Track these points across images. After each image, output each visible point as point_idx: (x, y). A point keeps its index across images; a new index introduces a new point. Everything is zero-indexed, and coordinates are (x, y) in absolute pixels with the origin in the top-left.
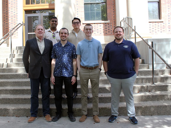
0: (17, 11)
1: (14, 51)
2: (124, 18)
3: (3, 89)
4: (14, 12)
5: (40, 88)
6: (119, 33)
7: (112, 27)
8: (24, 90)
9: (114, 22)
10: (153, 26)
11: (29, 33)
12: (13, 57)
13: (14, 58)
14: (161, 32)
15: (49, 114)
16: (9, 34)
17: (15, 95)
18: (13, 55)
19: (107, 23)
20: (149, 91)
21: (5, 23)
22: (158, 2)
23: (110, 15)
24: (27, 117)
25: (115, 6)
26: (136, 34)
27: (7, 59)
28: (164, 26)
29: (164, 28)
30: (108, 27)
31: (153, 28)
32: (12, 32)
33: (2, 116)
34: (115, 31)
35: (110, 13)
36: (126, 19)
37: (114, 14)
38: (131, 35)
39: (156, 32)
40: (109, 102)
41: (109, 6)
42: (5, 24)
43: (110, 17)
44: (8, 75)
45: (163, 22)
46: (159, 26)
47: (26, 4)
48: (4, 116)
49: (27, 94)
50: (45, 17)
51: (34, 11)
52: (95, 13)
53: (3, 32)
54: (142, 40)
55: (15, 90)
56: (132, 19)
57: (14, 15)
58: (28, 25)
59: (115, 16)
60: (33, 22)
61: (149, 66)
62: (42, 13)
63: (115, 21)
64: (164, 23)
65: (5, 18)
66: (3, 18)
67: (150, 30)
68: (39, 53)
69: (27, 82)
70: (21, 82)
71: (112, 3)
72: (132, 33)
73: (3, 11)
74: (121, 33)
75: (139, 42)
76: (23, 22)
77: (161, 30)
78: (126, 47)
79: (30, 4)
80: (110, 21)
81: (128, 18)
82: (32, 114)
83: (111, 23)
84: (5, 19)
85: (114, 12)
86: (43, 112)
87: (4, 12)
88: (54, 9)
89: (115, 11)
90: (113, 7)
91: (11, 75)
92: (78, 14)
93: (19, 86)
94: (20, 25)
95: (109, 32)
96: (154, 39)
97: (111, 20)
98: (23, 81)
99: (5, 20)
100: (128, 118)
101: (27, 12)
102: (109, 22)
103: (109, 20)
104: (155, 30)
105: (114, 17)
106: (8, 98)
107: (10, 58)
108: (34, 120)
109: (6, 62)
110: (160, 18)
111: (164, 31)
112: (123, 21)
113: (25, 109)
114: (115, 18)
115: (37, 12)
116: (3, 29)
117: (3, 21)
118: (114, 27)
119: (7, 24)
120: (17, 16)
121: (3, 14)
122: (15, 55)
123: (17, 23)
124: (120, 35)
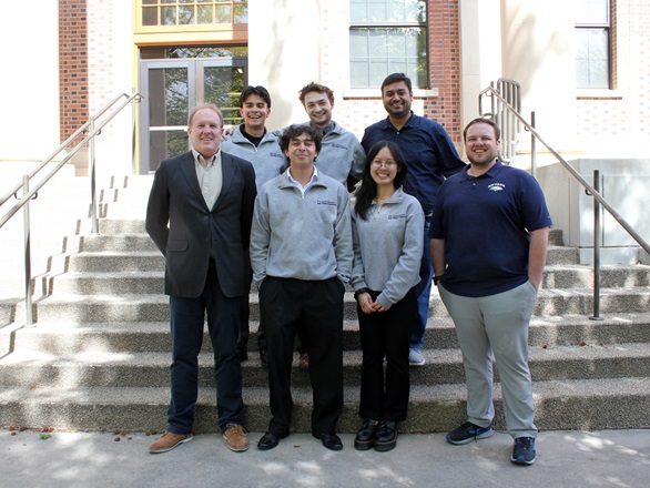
0: (111, 48)
1: (102, 191)
2: (492, 83)
4: (102, 53)
5: (206, 329)
6: (480, 142)
7: (447, 112)
8: (142, 335)
9: (454, 94)
10: (587, 112)
11: (152, 129)
12: (101, 216)
13: (105, 216)
14: (614, 133)
15: (237, 421)
18: (101, 205)
19: (431, 98)
20: (583, 344)
21: (66, 89)
22: (607, 29)
23: (441, 68)
25: (457, 38)
26: (536, 139)
27: (79, 221)
28: (623, 112)
29: (624, 121)
30: (433, 112)
31: (587, 120)
32: (98, 123)
33: (64, 431)
34: (468, 135)
35: (440, 64)
36: (498, 84)
37: (453, 68)
38: (514, 142)
39: (596, 133)
40: (446, 383)
41: (436, 38)
42: (68, 93)
43: (440, 77)
45: (620, 98)
46: (606, 112)
47: (144, 24)
48: (70, 430)
49: (152, 350)
50: (208, 71)
51: (168, 50)
53: (61, 123)
54: (557, 161)
56: (518, 87)
57: (101, 62)
58: (150, 99)
59: (458, 72)
60: (167, 87)
61: (578, 255)
62: (197, 58)
63: (458, 90)
64: (624, 104)
65: (66, 71)
66: (61, 72)
67: (578, 125)
68: (200, 207)
69: (152, 305)
71: (447, 29)
72: (517, 136)
73: (60, 45)
74: (488, 142)
75: (545, 168)
76: (133, 89)
77: (615, 125)
79: (156, 24)
80: (440, 90)
81: (508, 83)
83: (443, 99)
84: (68, 76)
85: (453, 59)
87: (63, 52)
88: (246, 45)
89: (458, 55)
90: (453, 42)
94: (124, 99)
97: (442, 87)
99: (66, 80)
101: (148, 51)
102: (437, 94)
103: (436, 89)
104: (595, 125)
105: (453, 77)
106: (84, 367)
107: (89, 217)
109: (77, 233)
110: (611, 84)
111: (623, 129)
112: (489, 93)
113: (149, 407)
114: (458, 81)
115: (179, 52)
116: (61, 111)
117: (61, 85)
118: (454, 112)
119: (74, 93)
120: (111, 65)
121: (61, 59)
122: (106, 205)
123: (111, 92)
124: (485, 148)
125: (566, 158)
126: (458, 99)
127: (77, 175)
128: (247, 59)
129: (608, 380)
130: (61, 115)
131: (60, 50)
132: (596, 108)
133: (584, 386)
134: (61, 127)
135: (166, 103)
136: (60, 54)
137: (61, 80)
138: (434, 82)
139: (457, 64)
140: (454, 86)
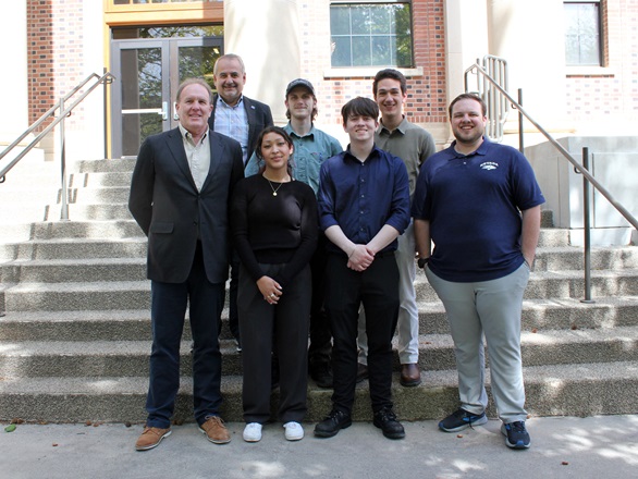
0: (81, 28)
1: (72, 176)
2: (478, 60)
3: (36, 319)
4: (72, 33)
6: (467, 118)
7: (432, 91)
8: (115, 323)
9: (439, 73)
10: (578, 90)
11: (124, 112)
12: (70, 202)
13: (74, 202)
14: (607, 112)
16: (53, 114)
17: (78, 344)
18: (70, 191)
19: (415, 77)
20: (574, 328)
21: (34, 71)
22: (597, 4)
23: (426, 46)
24: (129, 425)
25: (442, 14)
26: (524, 117)
27: (47, 207)
28: (616, 90)
29: (616, 99)
30: (418, 92)
31: (578, 99)
32: (67, 105)
33: (34, 423)
34: (454, 111)
35: (425, 41)
36: (484, 62)
37: (438, 46)
38: (502, 121)
39: (588, 112)
40: (431, 369)
41: (420, 15)
42: (36, 76)
43: (425, 55)
44: (51, 266)
45: (612, 76)
46: (598, 90)
47: (116, 3)
48: (40, 422)
49: (125, 338)
50: (183, 51)
51: (142, 30)
52: (371, 40)
53: (30, 106)
54: (546, 140)
55: (80, 323)
56: (505, 64)
57: (71, 42)
58: (122, 81)
59: (443, 50)
60: (140, 69)
61: (569, 237)
62: (171, 38)
63: (443, 69)
64: (616, 82)
65: (34, 53)
66: (29, 53)
67: (569, 104)
68: (188, 189)
70: (103, 293)
71: (432, 5)
72: (505, 115)
73: (28, 26)
74: (475, 119)
75: (533, 148)
76: (105, 70)
77: (608, 104)
78: (490, 167)
79: (128, 3)
80: (425, 69)
81: (494, 60)
82: (153, 417)
83: (427, 78)
84: (36, 57)
85: (438, 37)
86: (196, 407)
87: (31, 32)
88: (222, 24)
89: (443, 32)
90: (437, 19)
91: (65, 266)
92: (306, 43)
93: (96, 309)
94: (95, 80)
95: (419, 110)
96: (588, 139)
97: (427, 66)
98: (111, 290)
99: (34, 62)
100: (499, 424)
101: (120, 31)
102: (421, 73)
103: (421, 67)
104: (587, 104)
105: (438, 55)
106: (55, 356)
107: (58, 202)
108: (158, 441)
109: (46, 219)
110: (602, 59)
111: (616, 108)
112: (475, 70)
113: (122, 396)
114: (443, 60)
115: (152, 32)
116: (30, 94)
117: (29, 66)
118: (440, 91)
119: (43, 75)
120: (81, 46)
121: (29, 39)
122: (76, 190)
123: (81, 74)
124: (474, 125)
125: (555, 137)
126: (444, 78)
127: (46, 160)
128: (223, 39)
129: (600, 364)
130: (29, 98)
131: (28, 30)
132: (587, 86)
133: (575, 371)
134: (30, 111)
135: (139, 85)
136: (29, 35)
137: (29, 62)
138: (418, 60)
139: (443, 41)
140: (439, 64)
